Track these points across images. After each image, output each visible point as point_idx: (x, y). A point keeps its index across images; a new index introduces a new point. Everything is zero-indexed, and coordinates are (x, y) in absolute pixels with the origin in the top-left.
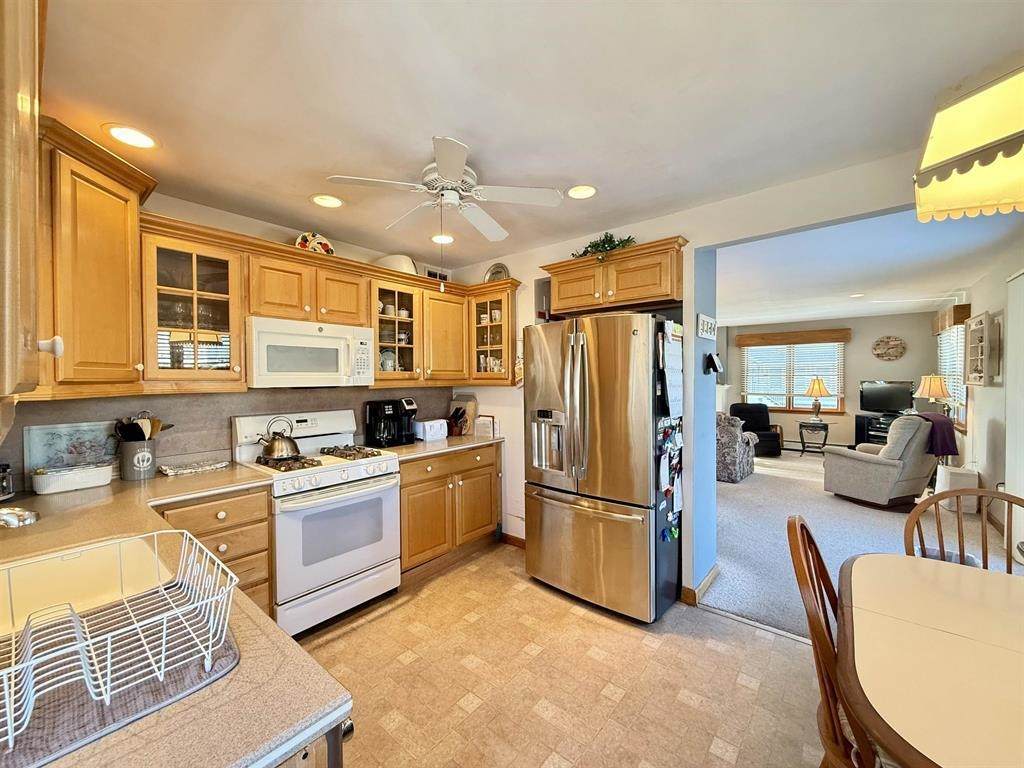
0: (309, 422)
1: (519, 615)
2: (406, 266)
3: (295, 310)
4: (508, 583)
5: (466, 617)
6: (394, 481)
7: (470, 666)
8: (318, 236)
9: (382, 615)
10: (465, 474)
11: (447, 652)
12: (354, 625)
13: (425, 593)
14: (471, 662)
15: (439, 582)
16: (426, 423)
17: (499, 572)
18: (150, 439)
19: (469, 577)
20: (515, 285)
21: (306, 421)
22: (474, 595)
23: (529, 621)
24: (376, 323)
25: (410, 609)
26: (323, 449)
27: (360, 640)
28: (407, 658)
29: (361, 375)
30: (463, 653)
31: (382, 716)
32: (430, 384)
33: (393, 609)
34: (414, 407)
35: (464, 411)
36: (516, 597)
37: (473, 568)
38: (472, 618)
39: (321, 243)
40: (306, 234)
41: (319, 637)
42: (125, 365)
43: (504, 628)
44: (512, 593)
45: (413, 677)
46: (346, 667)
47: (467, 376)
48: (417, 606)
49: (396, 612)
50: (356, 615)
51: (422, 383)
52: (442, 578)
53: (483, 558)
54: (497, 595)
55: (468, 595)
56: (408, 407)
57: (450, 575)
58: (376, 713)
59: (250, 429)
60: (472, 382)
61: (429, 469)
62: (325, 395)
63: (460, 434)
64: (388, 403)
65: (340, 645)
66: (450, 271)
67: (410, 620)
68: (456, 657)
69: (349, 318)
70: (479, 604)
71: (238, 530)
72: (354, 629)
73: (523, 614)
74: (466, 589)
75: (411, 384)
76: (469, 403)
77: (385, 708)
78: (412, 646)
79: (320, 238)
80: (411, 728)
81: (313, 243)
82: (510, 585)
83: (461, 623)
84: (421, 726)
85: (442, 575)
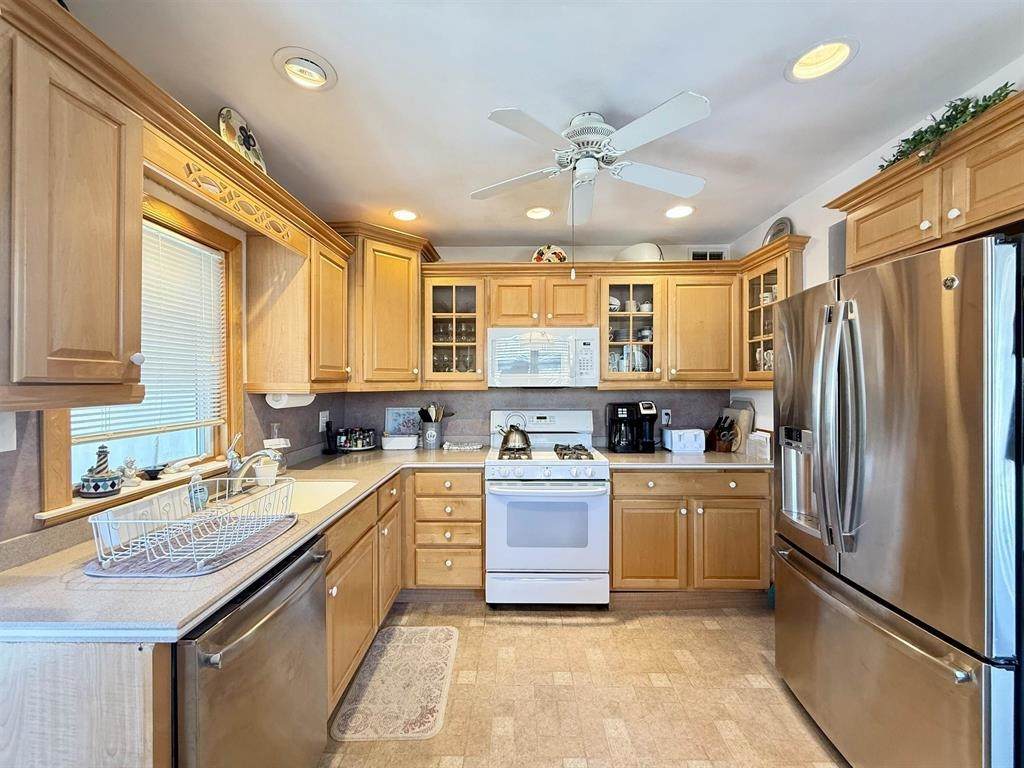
0: (548, 420)
1: (723, 714)
2: (648, 254)
3: (526, 318)
4: (745, 666)
5: (653, 676)
6: (600, 489)
7: (611, 732)
8: (552, 246)
9: (577, 625)
10: (708, 501)
11: (601, 699)
12: (550, 620)
13: (631, 626)
14: (615, 728)
15: (660, 620)
16: (673, 431)
17: (744, 646)
18: (436, 421)
19: (698, 633)
20: (802, 242)
21: (545, 418)
22: (684, 657)
23: (729, 731)
24: (605, 322)
25: (603, 633)
26: (557, 446)
27: (542, 637)
28: (561, 678)
29: (585, 376)
30: (615, 712)
31: (500, 715)
32: (677, 385)
33: (591, 625)
34: (653, 411)
35: (732, 422)
36: (740, 691)
37: (711, 624)
38: (660, 681)
39: (555, 253)
40: (542, 248)
41: (520, 615)
42: (407, 370)
43: (687, 718)
44: (740, 682)
45: (550, 700)
46: (514, 652)
47: (737, 377)
48: (615, 634)
49: (592, 629)
50: (558, 612)
51: (664, 383)
52: (664, 618)
53: (734, 619)
54: (714, 673)
55: (677, 652)
56: (644, 412)
57: (675, 620)
58: (498, 710)
59: (500, 420)
60: (745, 384)
61: (651, 484)
62: (567, 395)
63: (728, 450)
64: (622, 405)
65: (526, 631)
66: (728, 246)
67: (596, 643)
68: (607, 710)
69: (576, 319)
70: (681, 671)
71: (460, 499)
72: (546, 624)
73: (730, 717)
74: (681, 645)
75: (651, 385)
76: (743, 411)
77: (509, 709)
78: (576, 671)
79: (554, 248)
80: (510, 747)
81: (548, 254)
82: (744, 671)
83: (644, 679)
84: (519, 751)
85: (667, 614)
